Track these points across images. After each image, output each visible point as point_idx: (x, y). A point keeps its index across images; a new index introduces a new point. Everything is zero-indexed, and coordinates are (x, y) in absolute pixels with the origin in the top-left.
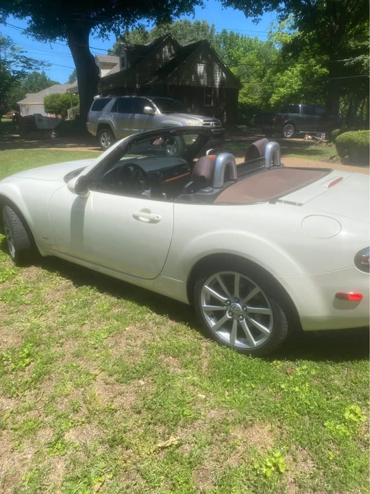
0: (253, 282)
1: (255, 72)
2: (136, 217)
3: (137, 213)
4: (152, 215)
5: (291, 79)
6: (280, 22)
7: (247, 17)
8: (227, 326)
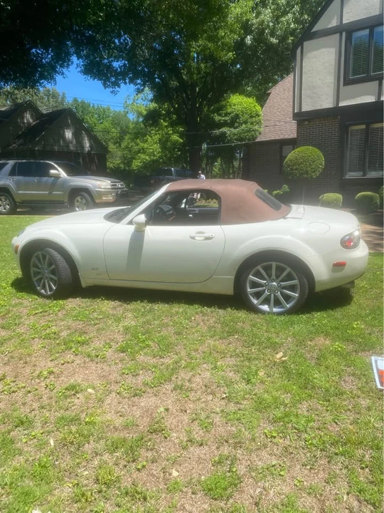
0: (283, 265)
2: (193, 238)
3: (193, 235)
4: (207, 235)
6: (137, 94)
7: (105, 88)
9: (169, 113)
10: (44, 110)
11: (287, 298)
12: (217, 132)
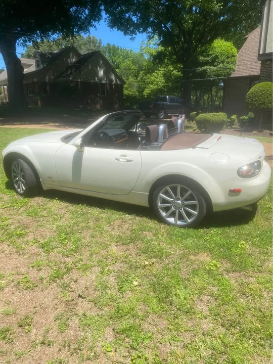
0: (187, 188)
1: (132, 73)
2: (118, 159)
3: (118, 157)
4: (128, 158)
5: (158, 79)
6: (149, 41)
7: (125, 35)
8: (173, 215)
9: (171, 54)
10: (83, 51)
11: (189, 215)
12: (201, 69)
